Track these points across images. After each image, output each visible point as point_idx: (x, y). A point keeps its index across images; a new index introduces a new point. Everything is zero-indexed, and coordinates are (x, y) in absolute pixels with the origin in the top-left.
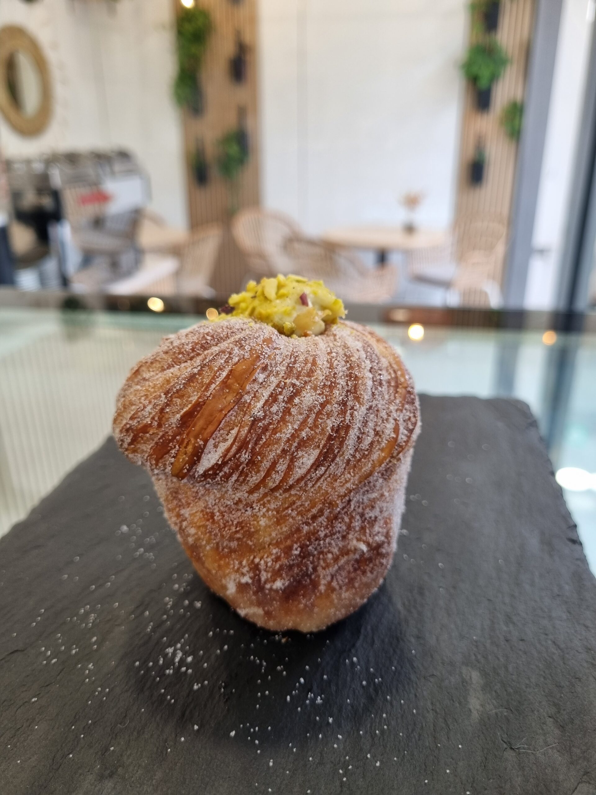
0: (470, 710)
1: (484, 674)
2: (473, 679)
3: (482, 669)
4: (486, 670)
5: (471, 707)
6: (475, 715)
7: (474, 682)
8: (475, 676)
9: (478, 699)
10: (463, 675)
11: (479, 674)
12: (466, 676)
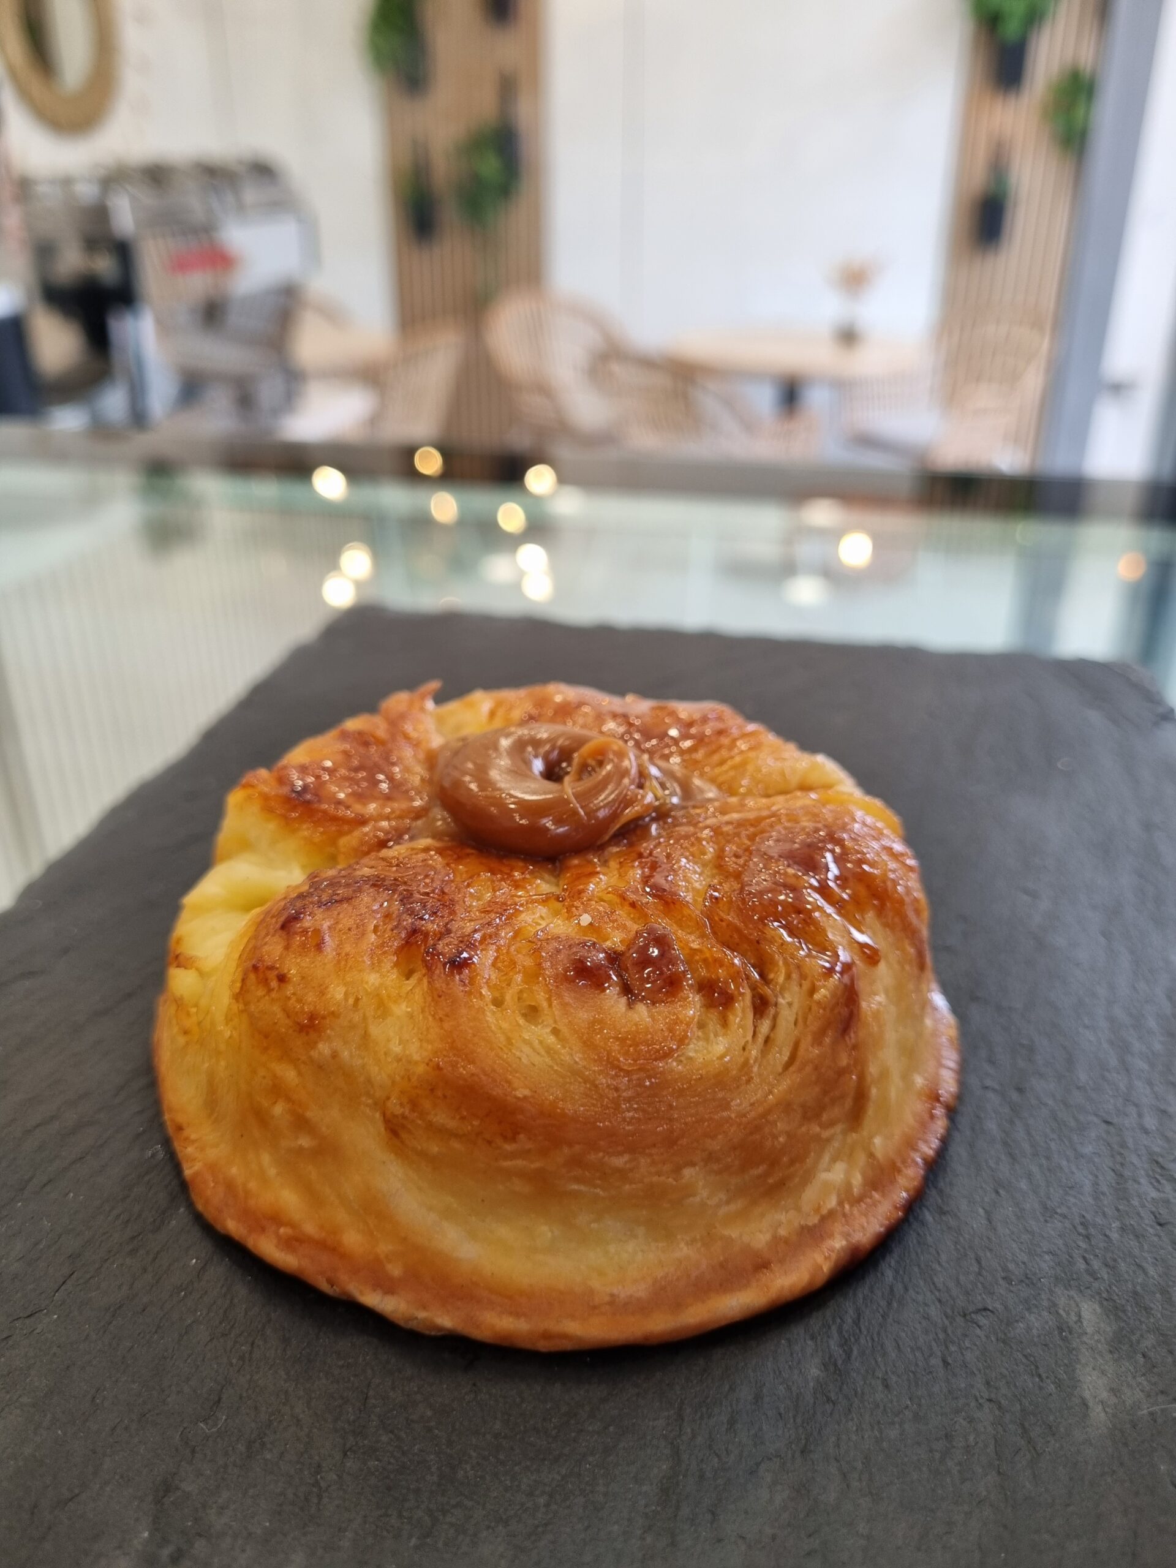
0: (1085, 1404)
1: (1113, 1309)
2: (1085, 1323)
3: (1105, 1295)
4: (1116, 1298)
5: (1087, 1394)
6: (1099, 1415)
7: (1089, 1330)
8: (1089, 1312)
9: (1103, 1373)
10: (1061, 1312)
11: (1099, 1310)
12: (1068, 1314)
